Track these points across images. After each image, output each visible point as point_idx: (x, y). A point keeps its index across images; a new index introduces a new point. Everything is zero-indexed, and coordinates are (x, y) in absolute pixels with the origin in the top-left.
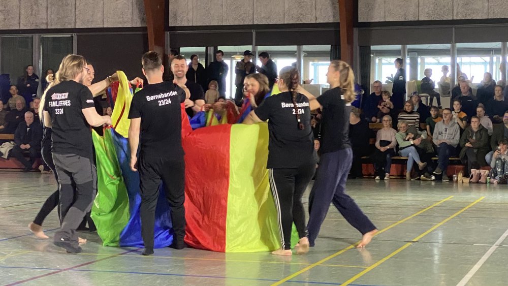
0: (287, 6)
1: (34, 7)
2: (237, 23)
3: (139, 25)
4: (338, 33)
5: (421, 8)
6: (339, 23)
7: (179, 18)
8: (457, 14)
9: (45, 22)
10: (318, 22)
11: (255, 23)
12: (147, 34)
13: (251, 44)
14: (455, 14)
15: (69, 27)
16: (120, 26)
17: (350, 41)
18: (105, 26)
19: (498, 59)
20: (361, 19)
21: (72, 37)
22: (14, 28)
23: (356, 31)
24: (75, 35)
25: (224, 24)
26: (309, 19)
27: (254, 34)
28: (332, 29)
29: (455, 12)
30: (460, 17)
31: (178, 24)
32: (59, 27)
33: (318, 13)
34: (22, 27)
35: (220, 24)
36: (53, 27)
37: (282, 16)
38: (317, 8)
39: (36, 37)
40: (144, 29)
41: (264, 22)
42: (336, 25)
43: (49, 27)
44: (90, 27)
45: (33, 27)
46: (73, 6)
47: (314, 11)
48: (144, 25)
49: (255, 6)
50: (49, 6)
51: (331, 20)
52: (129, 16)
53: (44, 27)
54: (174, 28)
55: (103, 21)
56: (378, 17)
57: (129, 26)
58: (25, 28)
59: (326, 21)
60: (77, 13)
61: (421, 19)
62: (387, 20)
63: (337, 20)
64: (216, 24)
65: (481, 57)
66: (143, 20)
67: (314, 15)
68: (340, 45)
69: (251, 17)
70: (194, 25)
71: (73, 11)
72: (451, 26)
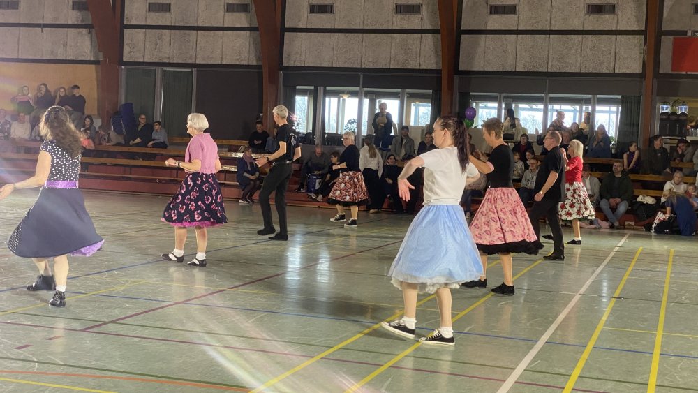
0: (393, 52)
1: (159, 42)
2: (346, 66)
3: (255, 63)
4: (439, 80)
5: (518, 59)
6: (441, 70)
7: (292, 58)
8: (552, 66)
9: (167, 55)
10: (421, 68)
11: (363, 66)
12: (262, 72)
13: (359, 86)
14: (549, 67)
15: (190, 62)
16: (237, 63)
17: (451, 88)
18: (224, 63)
19: (587, 108)
20: (462, 67)
21: (192, 71)
22: (138, 61)
23: (456, 78)
24: (195, 70)
25: (334, 66)
26: (413, 65)
27: (362, 76)
28: (434, 75)
29: (550, 64)
30: (554, 70)
31: (292, 64)
32: (180, 61)
33: (423, 60)
34: (146, 60)
35: (330, 66)
36: (175, 61)
37: (388, 61)
38: (422, 55)
39: (159, 70)
40: (259, 67)
41: (371, 66)
42: (438, 72)
43: (171, 61)
44: (209, 62)
45: (156, 61)
46: (195, 43)
47: (418, 58)
48: (260, 63)
49: (363, 50)
50: (172, 41)
51: (434, 67)
52: (246, 55)
53: (166, 61)
54: (287, 68)
55: (222, 58)
56: (478, 66)
57: (246, 63)
58: (149, 61)
59: (429, 68)
60: (198, 48)
61: (518, 70)
62: (486, 69)
63: (439, 67)
64: (327, 66)
65: (571, 105)
66: (258, 59)
67: (418, 62)
68: (441, 91)
69: (359, 61)
70: (306, 65)
71: (195, 47)
72: (545, 77)
